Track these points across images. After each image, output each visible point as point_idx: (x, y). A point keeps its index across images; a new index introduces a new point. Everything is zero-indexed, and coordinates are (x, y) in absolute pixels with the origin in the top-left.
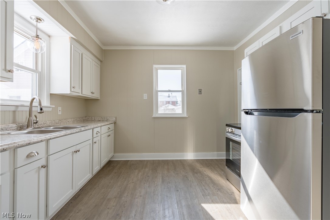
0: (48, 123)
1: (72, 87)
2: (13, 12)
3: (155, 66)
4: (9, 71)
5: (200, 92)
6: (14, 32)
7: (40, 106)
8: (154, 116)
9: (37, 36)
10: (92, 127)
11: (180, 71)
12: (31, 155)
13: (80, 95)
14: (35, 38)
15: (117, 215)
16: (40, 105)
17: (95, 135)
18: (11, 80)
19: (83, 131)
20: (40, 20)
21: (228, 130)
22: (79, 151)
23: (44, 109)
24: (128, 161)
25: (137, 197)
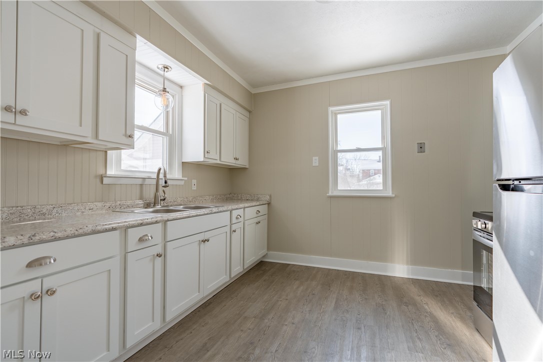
0: (179, 200)
1: (206, 152)
2: (134, 61)
3: (331, 109)
4: (130, 136)
5: (421, 148)
6: (136, 85)
7: (165, 179)
8: (330, 194)
9: (164, 90)
10: (230, 207)
11: (380, 112)
12: (144, 238)
13: (218, 162)
14: (162, 93)
15: (252, 343)
16: (165, 176)
17: (234, 220)
18: (131, 146)
19: (215, 213)
20: (167, 68)
21: (477, 224)
22: (208, 241)
23: (169, 182)
24: (289, 265)
25: (286, 324)
